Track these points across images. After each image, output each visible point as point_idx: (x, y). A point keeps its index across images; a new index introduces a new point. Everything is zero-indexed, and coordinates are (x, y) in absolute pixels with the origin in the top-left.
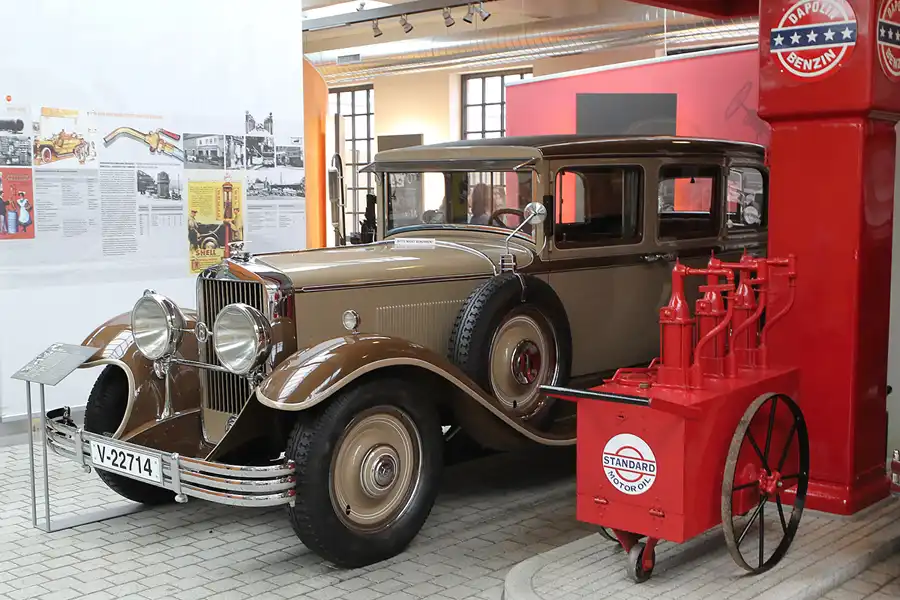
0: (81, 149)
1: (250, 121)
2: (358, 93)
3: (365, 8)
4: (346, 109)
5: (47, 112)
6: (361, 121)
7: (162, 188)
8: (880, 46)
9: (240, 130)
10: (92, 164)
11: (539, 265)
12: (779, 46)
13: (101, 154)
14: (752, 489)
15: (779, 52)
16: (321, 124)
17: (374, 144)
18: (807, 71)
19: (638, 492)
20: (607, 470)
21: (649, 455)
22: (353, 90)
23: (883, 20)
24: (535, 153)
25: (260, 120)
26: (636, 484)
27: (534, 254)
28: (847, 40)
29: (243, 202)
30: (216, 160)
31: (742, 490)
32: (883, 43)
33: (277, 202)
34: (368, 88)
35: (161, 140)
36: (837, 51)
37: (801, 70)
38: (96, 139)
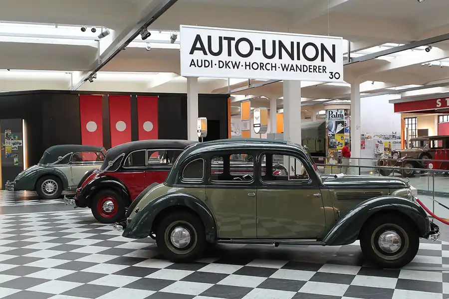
0: (371, 138)
1: (393, 133)
2: (413, 119)
4: (410, 122)
5: (367, 133)
6: (414, 126)
7: (381, 143)
9: (392, 134)
10: (372, 139)
13: (373, 138)
16: (404, 129)
17: (417, 131)
25: (394, 132)
29: (392, 144)
30: (388, 139)
33: (397, 144)
34: (416, 118)
35: (381, 136)
38: (372, 136)
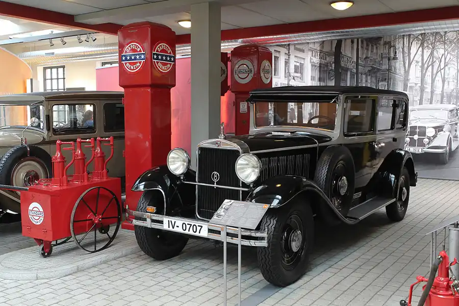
2: (59, 69)
3: (53, 33)
4: (55, 76)
6: (61, 81)
8: (154, 62)
11: (44, 142)
12: (124, 61)
14: (90, 221)
15: (124, 62)
18: (132, 70)
19: (39, 223)
20: (30, 216)
21: (41, 210)
22: (57, 68)
23: (155, 52)
24: (43, 98)
26: (38, 221)
27: (43, 137)
28: (143, 59)
31: (87, 222)
32: (156, 61)
34: (63, 67)
36: (140, 63)
37: (130, 69)
